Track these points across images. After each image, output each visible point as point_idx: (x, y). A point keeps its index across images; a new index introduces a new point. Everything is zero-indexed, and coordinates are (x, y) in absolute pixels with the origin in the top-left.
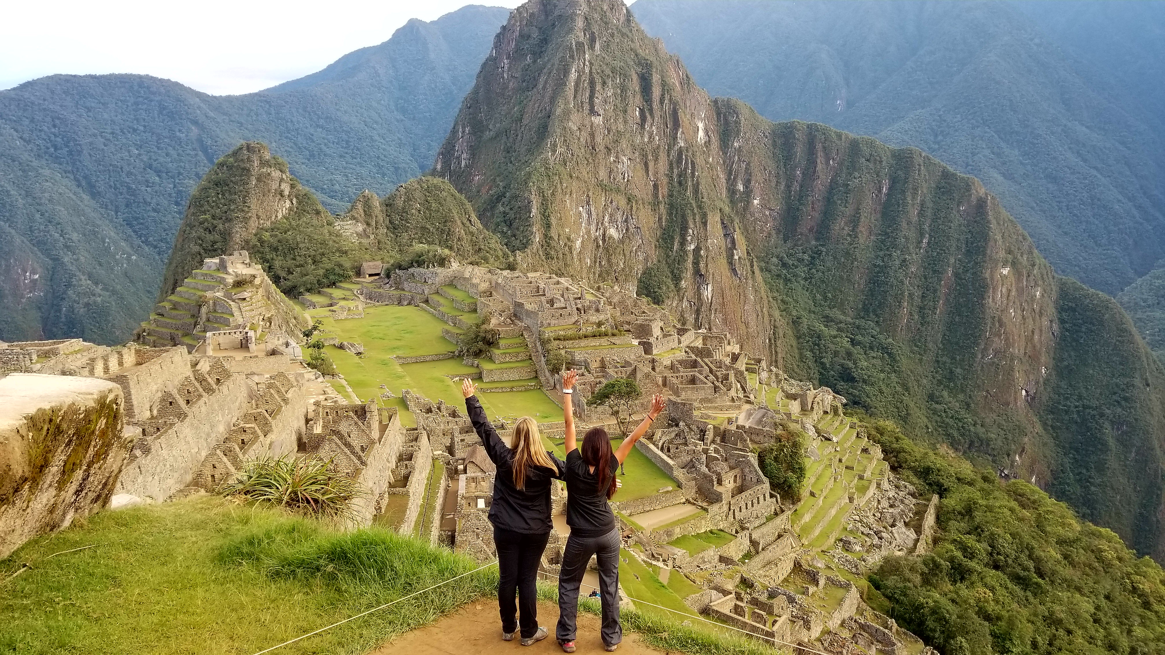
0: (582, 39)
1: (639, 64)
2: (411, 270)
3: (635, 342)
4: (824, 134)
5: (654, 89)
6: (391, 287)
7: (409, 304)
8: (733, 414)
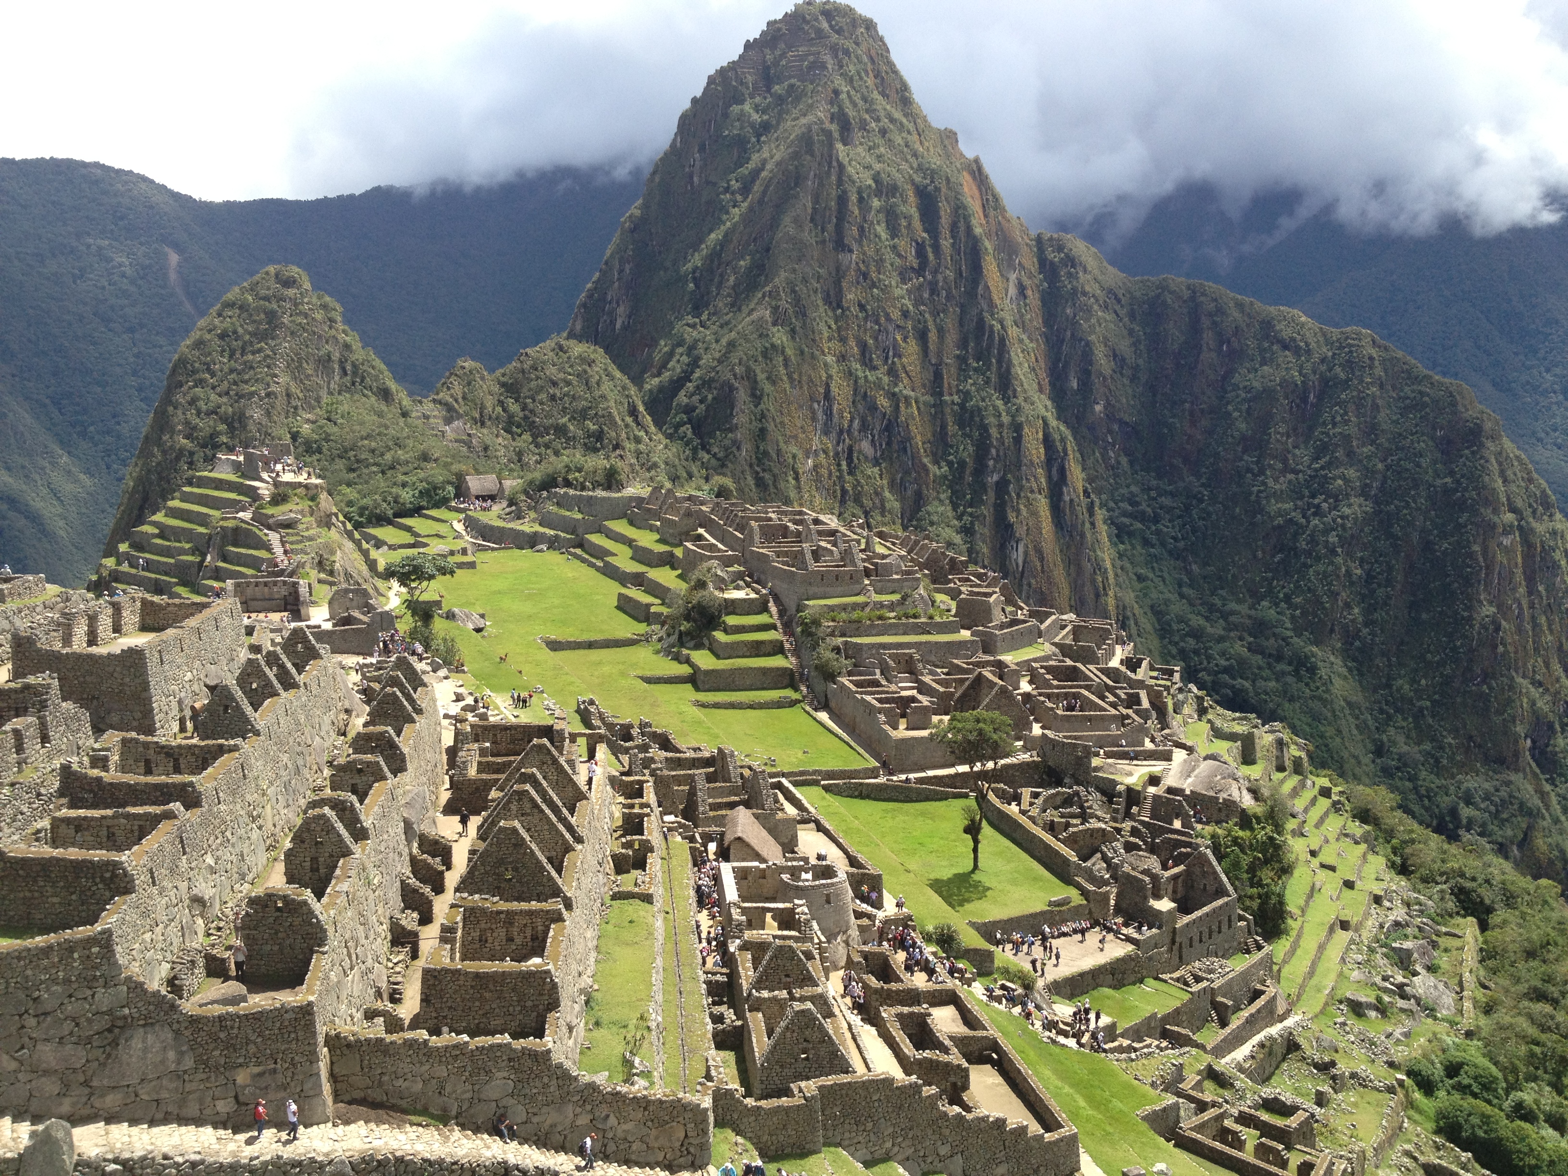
0: (827, 125)
1: (919, 169)
2: (553, 492)
3: (967, 633)
4: (1216, 300)
5: (942, 213)
7: (548, 549)
8: (1156, 767)
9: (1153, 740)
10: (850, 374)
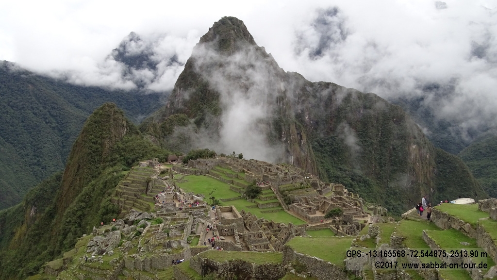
2: (198, 160)
3: (315, 190)
6: (189, 167)
7: (200, 174)
8: (365, 219)
9: (363, 213)
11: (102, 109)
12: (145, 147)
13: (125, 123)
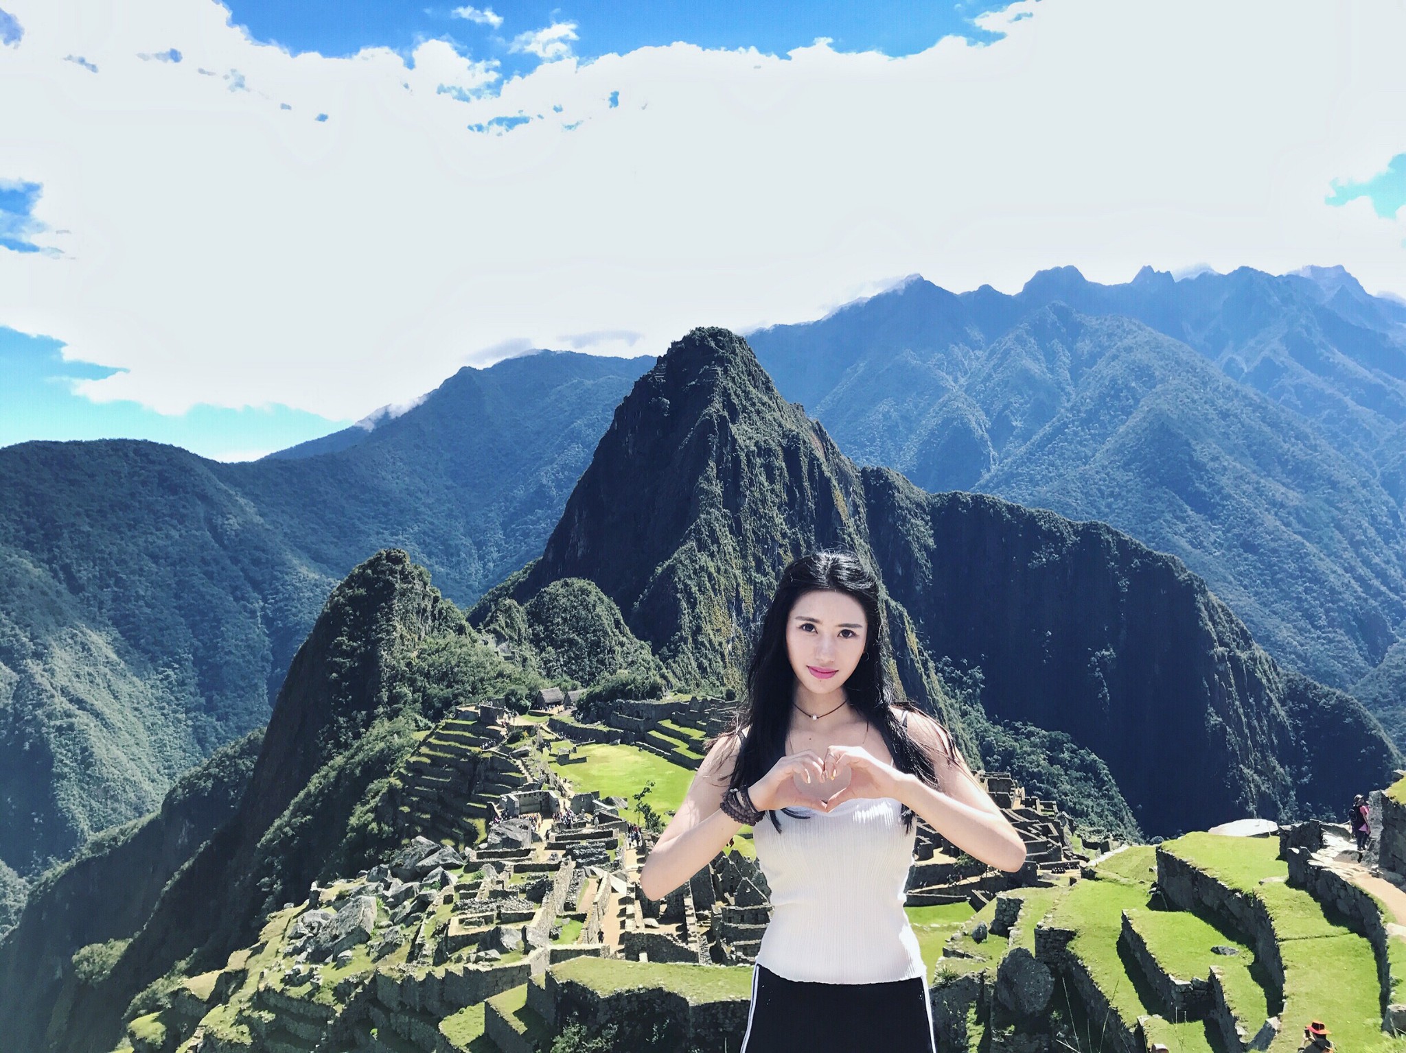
0: (722, 413)
1: (784, 436)
2: (617, 703)
4: (993, 507)
5: (803, 464)
6: (592, 722)
7: (623, 743)
10: (750, 581)
11: (371, 564)
12: (480, 665)
13: (428, 604)
